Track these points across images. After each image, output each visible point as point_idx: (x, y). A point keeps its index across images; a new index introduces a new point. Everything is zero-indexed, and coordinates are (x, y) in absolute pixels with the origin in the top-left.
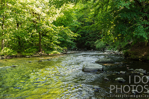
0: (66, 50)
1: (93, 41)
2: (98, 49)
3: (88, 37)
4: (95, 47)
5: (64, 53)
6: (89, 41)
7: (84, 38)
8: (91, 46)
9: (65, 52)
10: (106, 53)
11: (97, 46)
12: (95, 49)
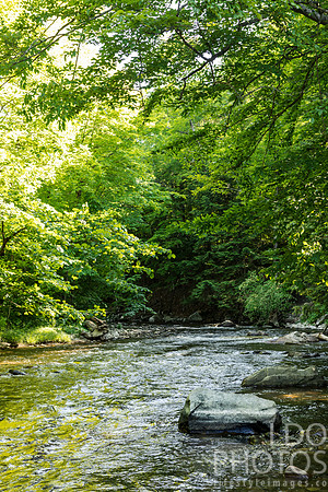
0: (99, 324)
1: (232, 278)
2: (257, 315)
3: (207, 260)
4: (241, 306)
5: (92, 339)
6: (212, 277)
7: (189, 263)
8: (223, 304)
9: (95, 334)
10: (291, 337)
11: (251, 303)
12: (238, 317)
